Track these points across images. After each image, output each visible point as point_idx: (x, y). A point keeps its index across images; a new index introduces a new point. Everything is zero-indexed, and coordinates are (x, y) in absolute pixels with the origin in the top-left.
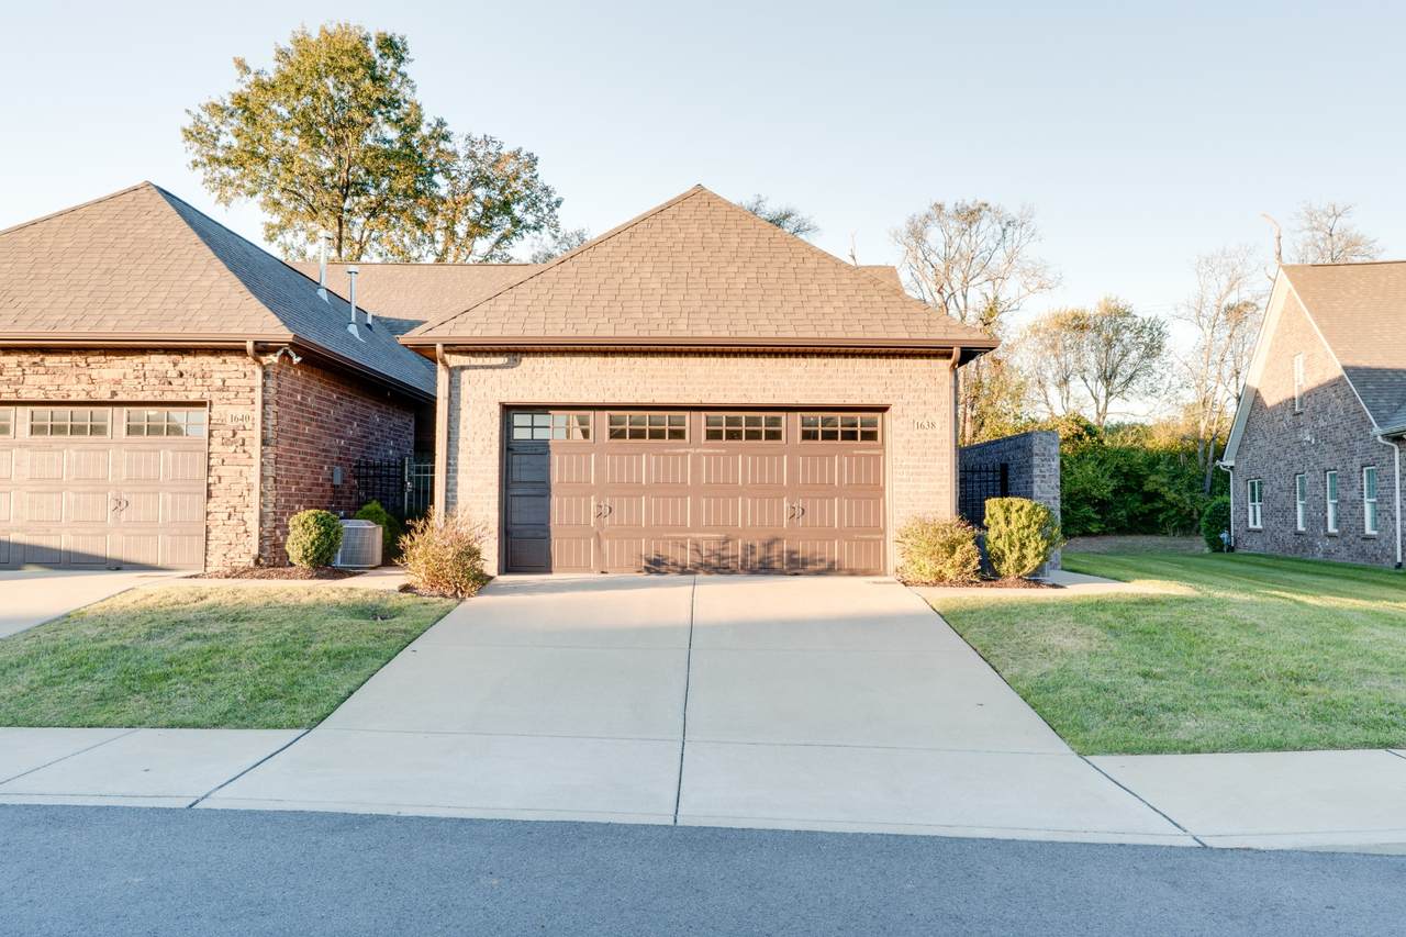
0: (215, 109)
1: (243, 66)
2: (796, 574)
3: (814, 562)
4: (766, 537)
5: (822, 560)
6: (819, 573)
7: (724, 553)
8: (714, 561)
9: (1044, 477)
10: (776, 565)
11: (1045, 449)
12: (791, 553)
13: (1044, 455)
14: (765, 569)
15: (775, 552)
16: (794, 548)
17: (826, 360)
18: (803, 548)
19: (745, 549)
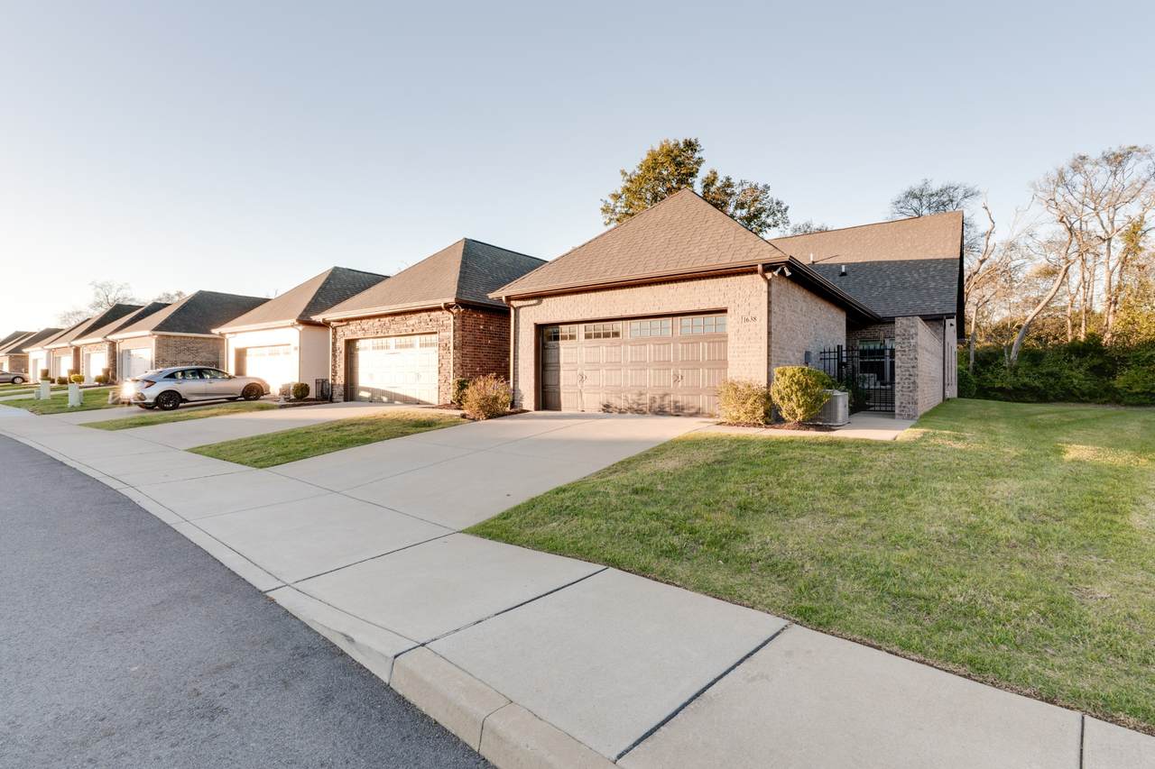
0: (616, 197)
1: (624, 173)
2: (678, 415)
3: (689, 409)
4: (661, 392)
5: (692, 407)
6: (691, 415)
7: (640, 402)
8: (635, 406)
9: (904, 351)
10: (667, 409)
11: (905, 331)
12: (676, 402)
13: (904, 335)
14: (661, 412)
15: (666, 402)
16: (677, 399)
17: (688, 283)
18: (682, 399)
19: (651, 399)
